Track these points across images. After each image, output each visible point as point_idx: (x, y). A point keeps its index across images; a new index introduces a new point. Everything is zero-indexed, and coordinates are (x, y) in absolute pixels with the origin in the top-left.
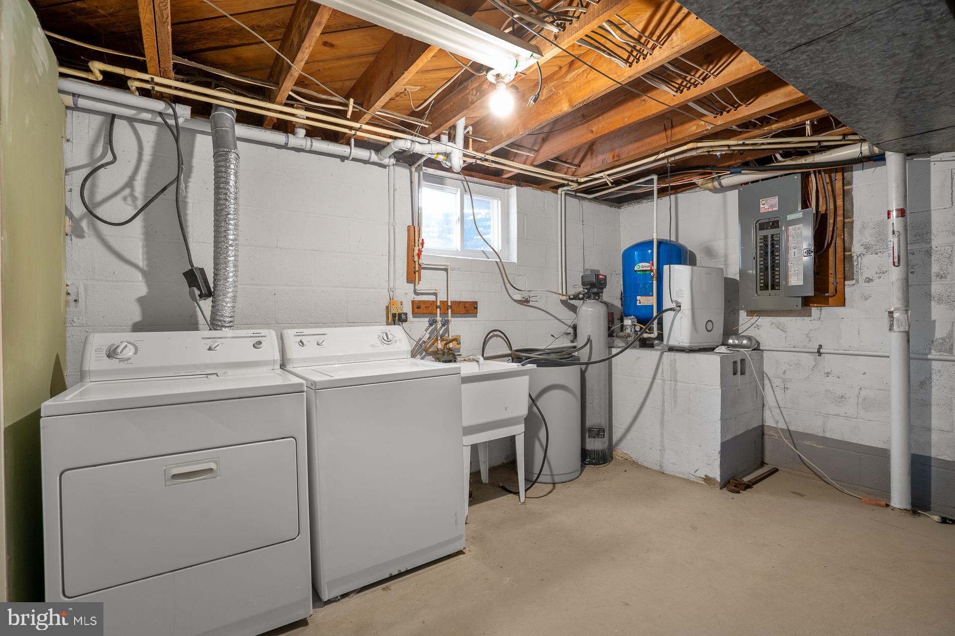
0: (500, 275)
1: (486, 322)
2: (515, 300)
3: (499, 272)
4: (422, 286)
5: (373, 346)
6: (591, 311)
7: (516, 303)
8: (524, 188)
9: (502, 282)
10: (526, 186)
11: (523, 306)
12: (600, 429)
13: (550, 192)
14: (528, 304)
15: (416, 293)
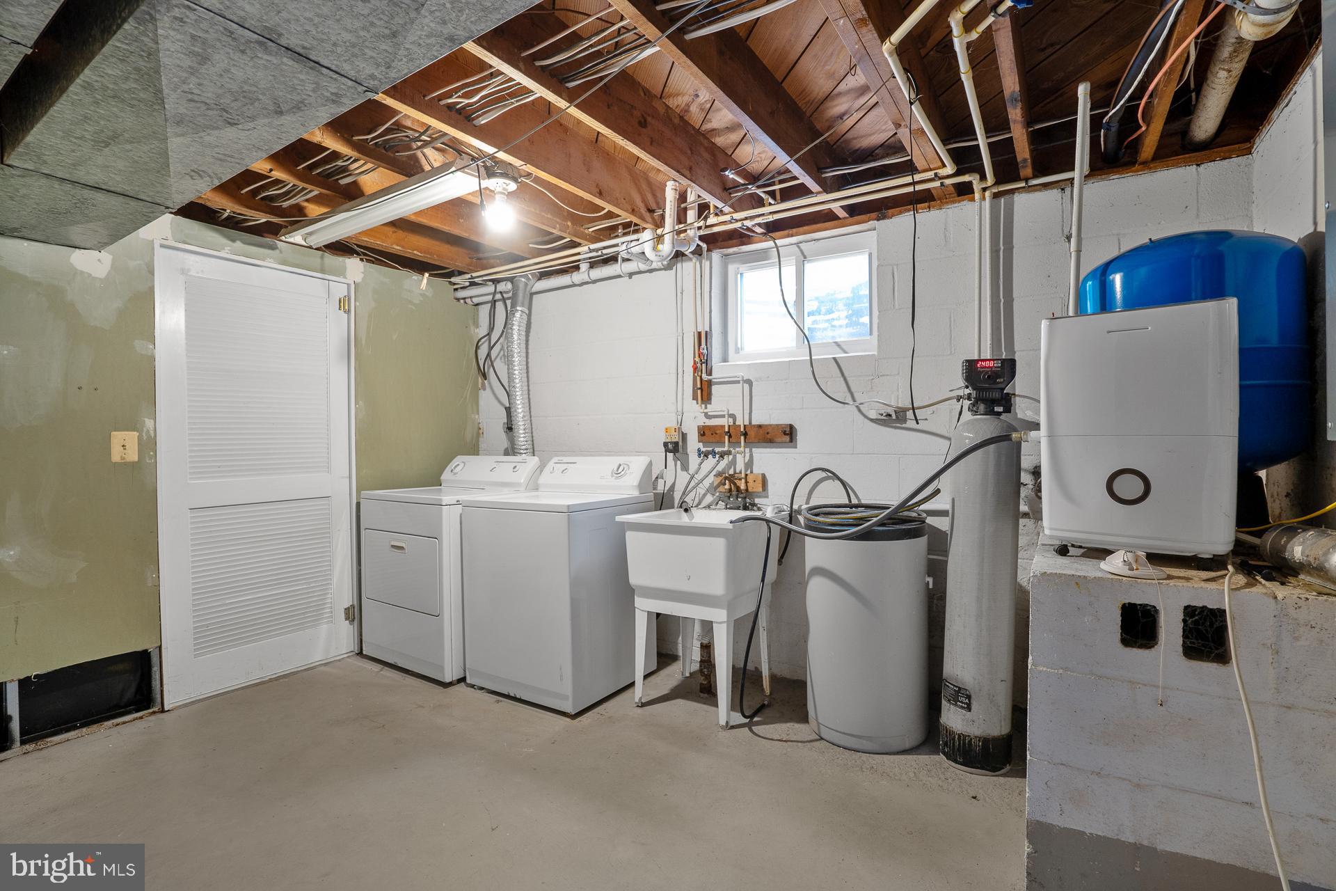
0: (842, 379)
1: (814, 456)
2: (872, 420)
3: (840, 375)
4: (716, 406)
5: (602, 478)
6: (969, 438)
7: (875, 425)
8: (893, 220)
9: (846, 389)
10: (901, 213)
11: (891, 429)
12: (960, 688)
13: (965, 203)
14: (904, 425)
15: (707, 416)
